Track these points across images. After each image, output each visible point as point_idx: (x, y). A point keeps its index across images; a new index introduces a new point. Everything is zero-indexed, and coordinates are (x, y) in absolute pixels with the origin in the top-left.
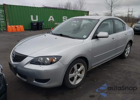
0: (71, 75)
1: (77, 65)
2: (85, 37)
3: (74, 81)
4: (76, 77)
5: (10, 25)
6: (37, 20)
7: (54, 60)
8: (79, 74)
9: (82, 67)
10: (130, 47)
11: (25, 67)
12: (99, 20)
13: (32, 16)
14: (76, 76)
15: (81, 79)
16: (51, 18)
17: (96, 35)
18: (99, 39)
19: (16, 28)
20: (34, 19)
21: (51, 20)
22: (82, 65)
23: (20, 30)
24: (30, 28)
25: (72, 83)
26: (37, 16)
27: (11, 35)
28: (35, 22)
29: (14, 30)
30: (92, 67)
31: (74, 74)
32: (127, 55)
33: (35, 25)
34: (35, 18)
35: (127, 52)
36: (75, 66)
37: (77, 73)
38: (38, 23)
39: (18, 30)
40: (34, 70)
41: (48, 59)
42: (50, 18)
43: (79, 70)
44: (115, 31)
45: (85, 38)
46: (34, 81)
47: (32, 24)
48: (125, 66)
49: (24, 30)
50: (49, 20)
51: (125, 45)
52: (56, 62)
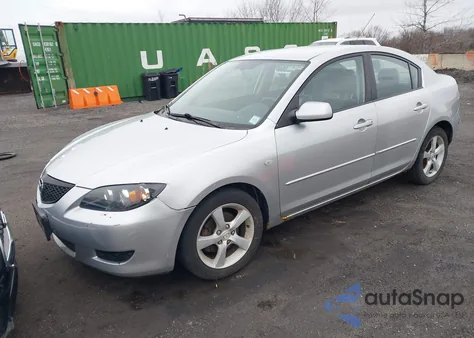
0: (203, 241)
1: (224, 210)
2: (254, 120)
3: (218, 257)
4: (223, 247)
5: (78, 86)
6: (160, 65)
7: (144, 197)
8: (235, 238)
9: (243, 215)
10: (442, 147)
11: (67, 216)
12: (308, 62)
13: (143, 54)
14: (225, 242)
15: (244, 252)
16: (207, 57)
17: (291, 113)
18: (303, 127)
19: (96, 94)
20: (150, 63)
21: (206, 61)
22: (241, 209)
23: (110, 102)
24: (140, 94)
25: (212, 264)
26: (159, 53)
27: (79, 118)
28: (152, 73)
29: (91, 101)
30: (281, 215)
31: (215, 236)
32: (434, 173)
33: (154, 84)
34: (152, 60)
35: (429, 163)
36: (218, 213)
37: (225, 232)
38: (163, 76)
39: (103, 99)
40: (87, 225)
41: (126, 193)
42: (203, 55)
43: (233, 224)
44: (372, 96)
45: (255, 123)
46: (96, 258)
47: (145, 77)
48: (410, 210)
49: (122, 99)
50: (199, 64)
51: (417, 140)
52: (148, 201)
